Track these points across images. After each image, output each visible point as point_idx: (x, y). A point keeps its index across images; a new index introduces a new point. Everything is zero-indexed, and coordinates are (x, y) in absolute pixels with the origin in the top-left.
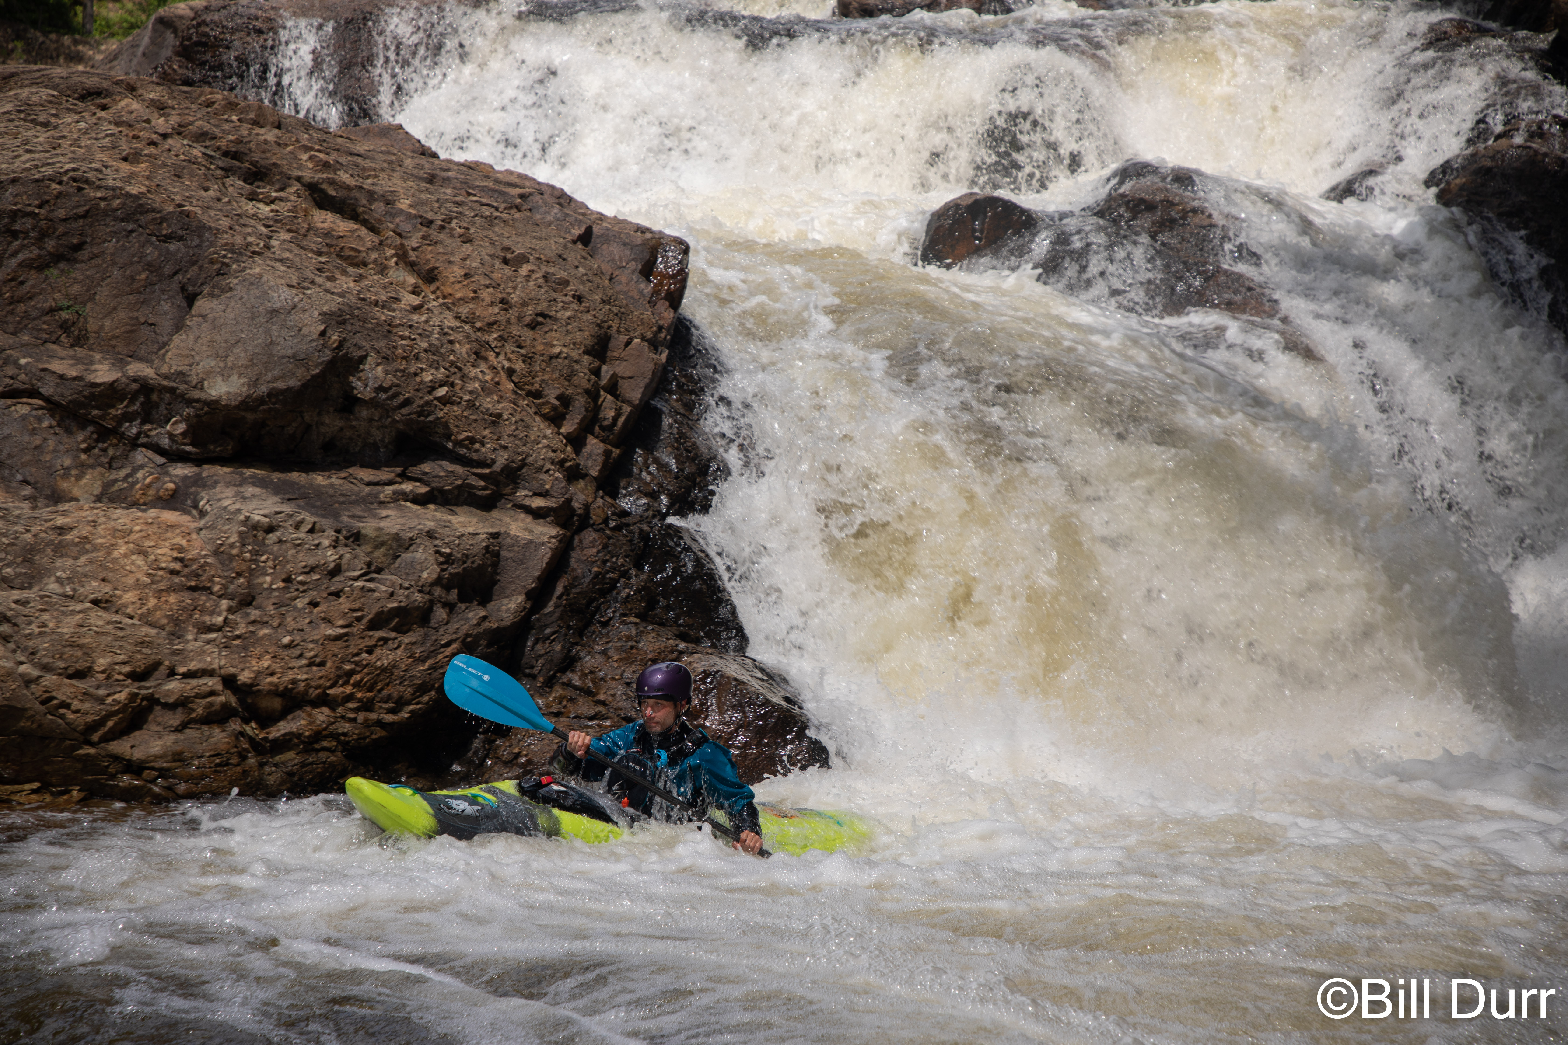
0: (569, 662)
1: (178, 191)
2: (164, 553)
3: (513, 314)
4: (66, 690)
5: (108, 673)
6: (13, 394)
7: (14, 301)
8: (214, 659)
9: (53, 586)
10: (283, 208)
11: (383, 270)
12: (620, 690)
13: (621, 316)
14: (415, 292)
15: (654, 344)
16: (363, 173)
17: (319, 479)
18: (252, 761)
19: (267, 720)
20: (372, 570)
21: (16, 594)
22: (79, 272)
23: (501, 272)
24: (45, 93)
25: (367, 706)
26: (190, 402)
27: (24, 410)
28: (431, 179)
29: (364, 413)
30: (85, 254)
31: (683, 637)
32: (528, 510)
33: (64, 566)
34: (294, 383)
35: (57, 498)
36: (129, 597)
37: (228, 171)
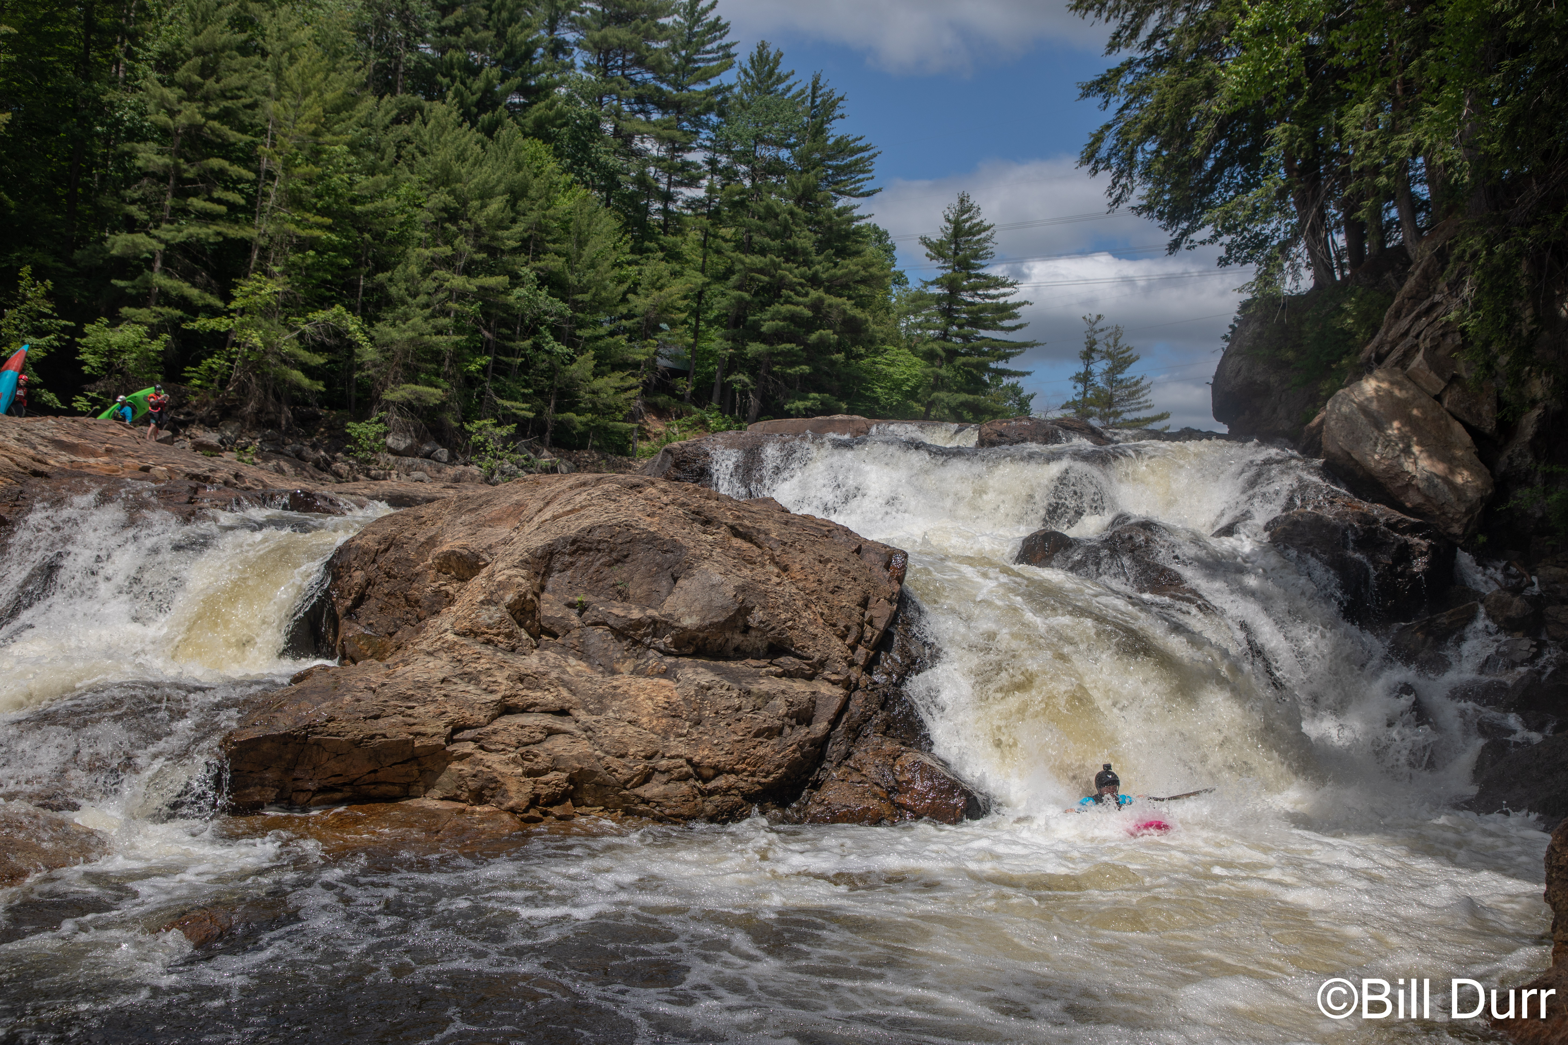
0: (848, 755)
1: (671, 530)
2: (661, 699)
3: (823, 587)
4: (616, 763)
5: (635, 755)
6: (596, 624)
7: (598, 581)
8: (683, 750)
9: (611, 714)
10: (718, 537)
11: (763, 566)
12: (873, 769)
13: (875, 587)
14: (778, 576)
15: (890, 601)
16: (755, 520)
17: (732, 665)
18: (699, 799)
19: (706, 780)
20: (756, 709)
21: (595, 718)
22: (627, 567)
23: (818, 567)
24: (615, 486)
25: (753, 774)
26: (674, 628)
27: (600, 631)
28: (786, 523)
29: (753, 633)
30: (629, 559)
31: (903, 744)
32: (829, 681)
33: (616, 704)
34: (721, 619)
35: (613, 672)
36: (645, 720)
37: (694, 520)
